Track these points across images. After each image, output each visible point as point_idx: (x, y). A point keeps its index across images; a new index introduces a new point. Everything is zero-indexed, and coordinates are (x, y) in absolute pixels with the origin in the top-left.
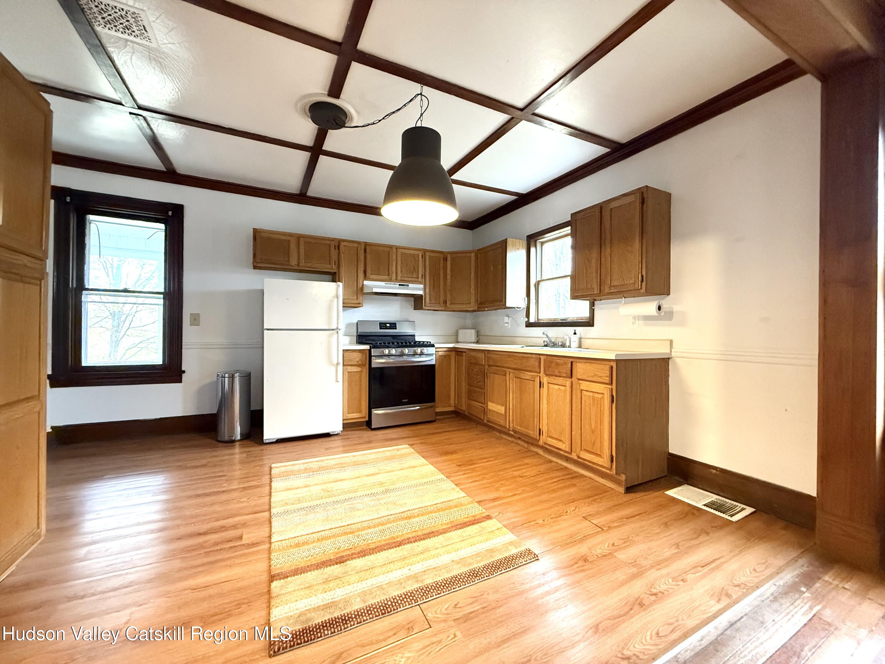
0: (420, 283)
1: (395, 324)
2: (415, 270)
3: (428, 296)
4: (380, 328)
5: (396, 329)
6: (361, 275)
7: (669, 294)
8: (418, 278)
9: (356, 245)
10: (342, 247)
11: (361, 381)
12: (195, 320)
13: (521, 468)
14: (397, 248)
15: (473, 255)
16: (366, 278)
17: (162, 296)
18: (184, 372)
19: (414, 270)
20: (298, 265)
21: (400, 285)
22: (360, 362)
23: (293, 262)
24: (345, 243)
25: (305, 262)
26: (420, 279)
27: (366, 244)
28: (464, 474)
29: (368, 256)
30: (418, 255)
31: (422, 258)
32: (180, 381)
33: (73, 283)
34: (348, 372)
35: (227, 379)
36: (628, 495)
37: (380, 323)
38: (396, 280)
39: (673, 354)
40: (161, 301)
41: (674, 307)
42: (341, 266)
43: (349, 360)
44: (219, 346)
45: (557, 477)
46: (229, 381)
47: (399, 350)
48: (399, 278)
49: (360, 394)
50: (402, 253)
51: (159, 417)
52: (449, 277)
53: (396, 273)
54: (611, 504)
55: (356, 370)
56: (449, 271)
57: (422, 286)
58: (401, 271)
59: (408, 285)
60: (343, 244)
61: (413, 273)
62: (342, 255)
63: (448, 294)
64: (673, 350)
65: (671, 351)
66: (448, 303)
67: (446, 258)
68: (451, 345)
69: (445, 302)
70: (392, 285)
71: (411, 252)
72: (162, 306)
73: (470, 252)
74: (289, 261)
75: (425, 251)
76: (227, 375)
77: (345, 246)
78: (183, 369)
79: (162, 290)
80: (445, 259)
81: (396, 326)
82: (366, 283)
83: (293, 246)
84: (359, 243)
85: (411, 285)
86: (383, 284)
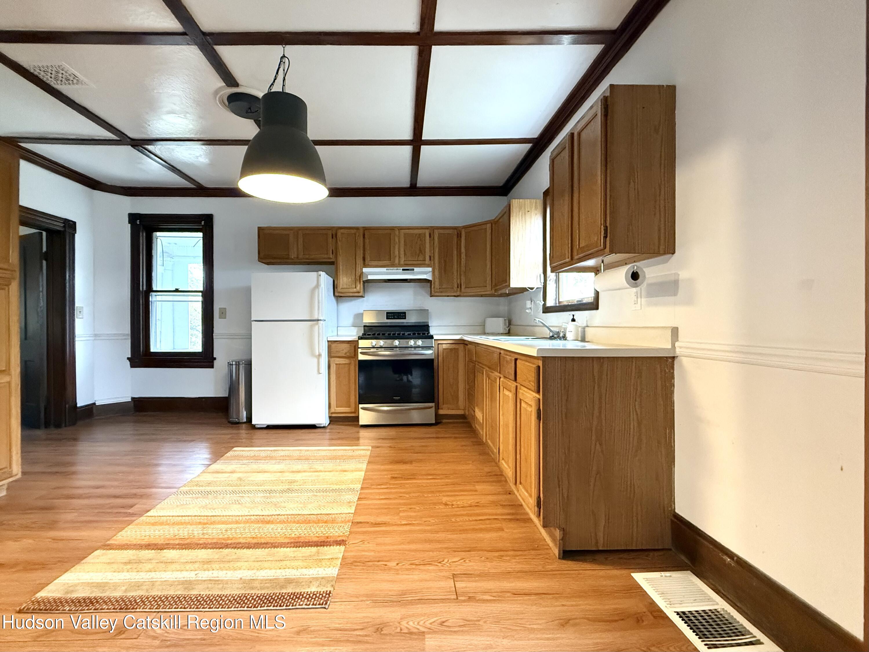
0: (428, 266)
1: (405, 313)
2: (422, 251)
3: (437, 280)
4: (387, 318)
5: (405, 318)
6: (360, 261)
7: (673, 253)
8: (425, 260)
9: (353, 231)
10: (339, 234)
11: (349, 374)
12: (223, 313)
13: (457, 493)
14: (400, 229)
15: (489, 226)
16: (365, 266)
17: (200, 294)
18: (215, 359)
19: (420, 251)
20: (298, 258)
21: (403, 270)
22: (348, 354)
23: (293, 255)
24: (342, 231)
25: (304, 254)
26: (427, 262)
27: (365, 229)
28: (387, 488)
29: (367, 241)
30: (425, 234)
31: (430, 237)
32: (212, 367)
33: (143, 287)
34: (336, 364)
35: (234, 366)
36: (564, 561)
37: (387, 313)
38: (400, 265)
39: (678, 351)
40: (200, 299)
41: (680, 273)
42: (338, 255)
43: (337, 352)
44: (240, 337)
45: (490, 515)
46: (236, 368)
47: (389, 341)
48: (402, 262)
49: (349, 388)
50: (405, 234)
51: (198, 396)
52: (463, 256)
53: (399, 257)
54: (526, 567)
55: (344, 362)
56: (463, 250)
57: (430, 269)
58: (405, 254)
59: (413, 270)
60: (340, 232)
61: (418, 256)
62: (339, 243)
63: (463, 277)
64: (677, 344)
65: (673, 346)
66: (463, 287)
67: (461, 234)
68: (458, 337)
69: (459, 286)
70: (394, 270)
71: (416, 231)
72: (201, 303)
73: (486, 223)
74: (289, 255)
75: (432, 229)
76: (234, 363)
77: (342, 233)
78: (214, 356)
79: (202, 289)
80: (459, 236)
81: (405, 316)
82: (365, 270)
83: (291, 239)
84: (357, 228)
85: (416, 269)
86: (384, 270)
